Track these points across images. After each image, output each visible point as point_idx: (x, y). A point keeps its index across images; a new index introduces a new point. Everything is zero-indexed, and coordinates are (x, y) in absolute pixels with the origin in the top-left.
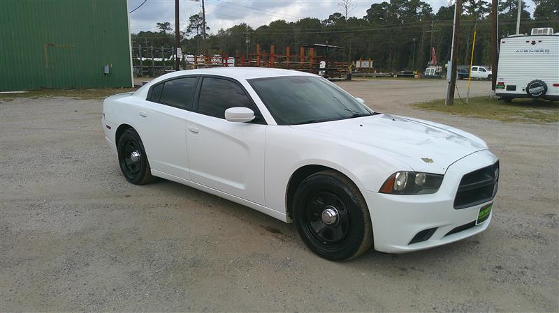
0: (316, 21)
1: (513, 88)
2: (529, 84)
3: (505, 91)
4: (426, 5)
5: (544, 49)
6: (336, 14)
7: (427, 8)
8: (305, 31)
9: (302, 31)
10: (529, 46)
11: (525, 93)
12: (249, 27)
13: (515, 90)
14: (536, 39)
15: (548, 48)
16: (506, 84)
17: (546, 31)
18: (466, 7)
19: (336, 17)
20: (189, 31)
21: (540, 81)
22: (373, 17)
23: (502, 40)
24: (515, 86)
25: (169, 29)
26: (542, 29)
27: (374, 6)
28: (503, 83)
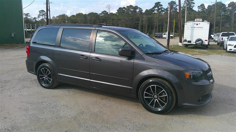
0: (96, 14)
1: (190, 42)
2: (196, 40)
3: (187, 43)
4: (140, 9)
5: (201, 27)
6: (104, 11)
7: (141, 10)
8: (92, 18)
9: (90, 18)
10: (195, 26)
11: (195, 43)
12: (67, 16)
13: (191, 42)
14: (198, 23)
15: (202, 27)
16: (187, 40)
17: (200, 20)
18: (156, 10)
19: (104, 12)
20: (39, 17)
21: (200, 39)
22: (120, 13)
23: (185, 23)
24: (191, 41)
25: (29, 16)
26: (199, 19)
27: (120, 8)
28: (186, 40)
